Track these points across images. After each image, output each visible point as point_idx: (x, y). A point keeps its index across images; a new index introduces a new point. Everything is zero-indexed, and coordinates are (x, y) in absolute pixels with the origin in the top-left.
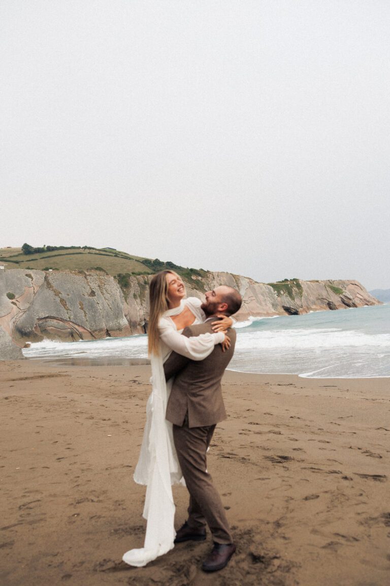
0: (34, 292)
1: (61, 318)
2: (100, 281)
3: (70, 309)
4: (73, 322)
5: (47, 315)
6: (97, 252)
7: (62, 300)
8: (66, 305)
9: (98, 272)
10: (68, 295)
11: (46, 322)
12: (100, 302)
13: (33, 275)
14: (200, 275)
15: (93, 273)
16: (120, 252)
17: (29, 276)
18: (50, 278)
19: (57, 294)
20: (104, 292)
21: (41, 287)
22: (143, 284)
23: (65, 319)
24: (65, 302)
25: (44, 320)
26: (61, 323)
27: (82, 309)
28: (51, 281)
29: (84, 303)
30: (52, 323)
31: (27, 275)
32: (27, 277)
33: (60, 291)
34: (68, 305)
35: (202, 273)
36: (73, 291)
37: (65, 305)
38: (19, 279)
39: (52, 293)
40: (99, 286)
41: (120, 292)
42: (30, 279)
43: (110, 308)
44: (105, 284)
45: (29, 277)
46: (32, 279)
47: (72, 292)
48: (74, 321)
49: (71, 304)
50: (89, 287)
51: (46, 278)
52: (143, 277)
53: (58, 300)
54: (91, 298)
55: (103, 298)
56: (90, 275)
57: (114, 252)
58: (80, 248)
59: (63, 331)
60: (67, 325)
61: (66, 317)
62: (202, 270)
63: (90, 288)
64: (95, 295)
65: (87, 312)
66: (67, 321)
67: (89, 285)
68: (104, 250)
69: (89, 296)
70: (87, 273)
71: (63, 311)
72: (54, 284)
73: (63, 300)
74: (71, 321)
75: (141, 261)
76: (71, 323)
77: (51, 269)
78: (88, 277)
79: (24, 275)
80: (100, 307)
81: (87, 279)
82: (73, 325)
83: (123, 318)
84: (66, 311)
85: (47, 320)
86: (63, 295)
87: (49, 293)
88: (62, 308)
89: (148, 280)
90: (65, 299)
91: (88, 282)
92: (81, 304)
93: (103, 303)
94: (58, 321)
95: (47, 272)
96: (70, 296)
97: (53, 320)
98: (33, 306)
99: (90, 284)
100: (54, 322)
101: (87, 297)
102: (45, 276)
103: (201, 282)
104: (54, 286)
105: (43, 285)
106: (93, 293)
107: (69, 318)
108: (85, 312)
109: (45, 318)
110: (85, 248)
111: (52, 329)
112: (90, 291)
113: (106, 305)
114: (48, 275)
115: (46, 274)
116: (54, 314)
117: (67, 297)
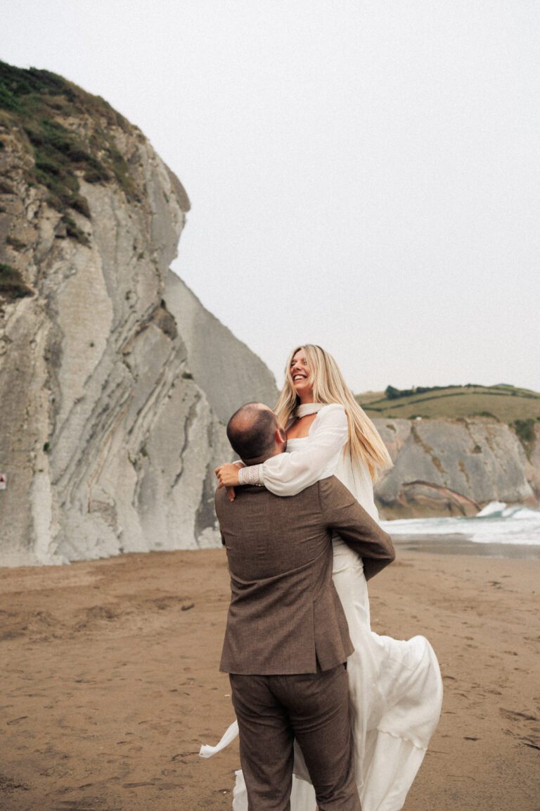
0: (398, 448)
1: (434, 484)
2: (488, 431)
3: (446, 471)
4: (450, 490)
5: (415, 480)
6: (486, 391)
7: (435, 459)
8: (440, 465)
9: (484, 419)
10: (443, 452)
11: (414, 488)
12: (489, 461)
13: (395, 426)
15: (477, 420)
16: (520, 389)
17: (391, 427)
18: (418, 429)
19: (428, 450)
20: (494, 446)
21: (407, 441)
23: (440, 484)
24: (440, 462)
25: (412, 486)
26: (434, 490)
27: (462, 470)
28: (419, 433)
29: (465, 464)
30: (423, 490)
31: (388, 426)
32: (389, 429)
33: (432, 446)
34: (443, 465)
36: (450, 446)
37: (438, 466)
39: (421, 450)
41: (519, 447)
42: (392, 431)
43: (505, 470)
44: (495, 436)
45: (391, 429)
46: (395, 431)
47: (448, 448)
48: (452, 488)
49: (448, 464)
50: (471, 440)
51: (413, 429)
53: (429, 458)
54: (475, 455)
55: (493, 457)
56: (473, 424)
57: (510, 388)
58: (460, 387)
59: (438, 501)
60: (441, 493)
61: (440, 481)
64: (481, 452)
65: (470, 476)
66: (443, 488)
67: (472, 438)
68: (496, 388)
69: (473, 452)
70: (469, 421)
71: (437, 474)
72: (423, 437)
74: (448, 489)
76: (447, 491)
77: (419, 416)
78: (470, 426)
79: (385, 426)
80: (489, 468)
81: (469, 430)
82: (451, 493)
83: (523, 483)
84: (440, 474)
85: (416, 485)
86: (436, 452)
87: (416, 449)
88: (436, 470)
90: (438, 457)
91: (470, 434)
92: (461, 465)
93: (493, 463)
94: (430, 488)
95: (414, 421)
96: (445, 454)
97: (423, 486)
98: (397, 467)
99: (473, 436)
100: (425, 489)
101: (469, 454)
102: (412, 427)
104: (424, 440)
105: (409, 439)
106: (478, 449)
107: (445, 483)
108: (467, 476)
109: (413, 483)
110: (469, 386)
111: (421, 499)
112: (474, 446)
113: (498, 465)
114: (415, 425)
115: (413, 423)
116: (424, 478)
117: (441, 454)
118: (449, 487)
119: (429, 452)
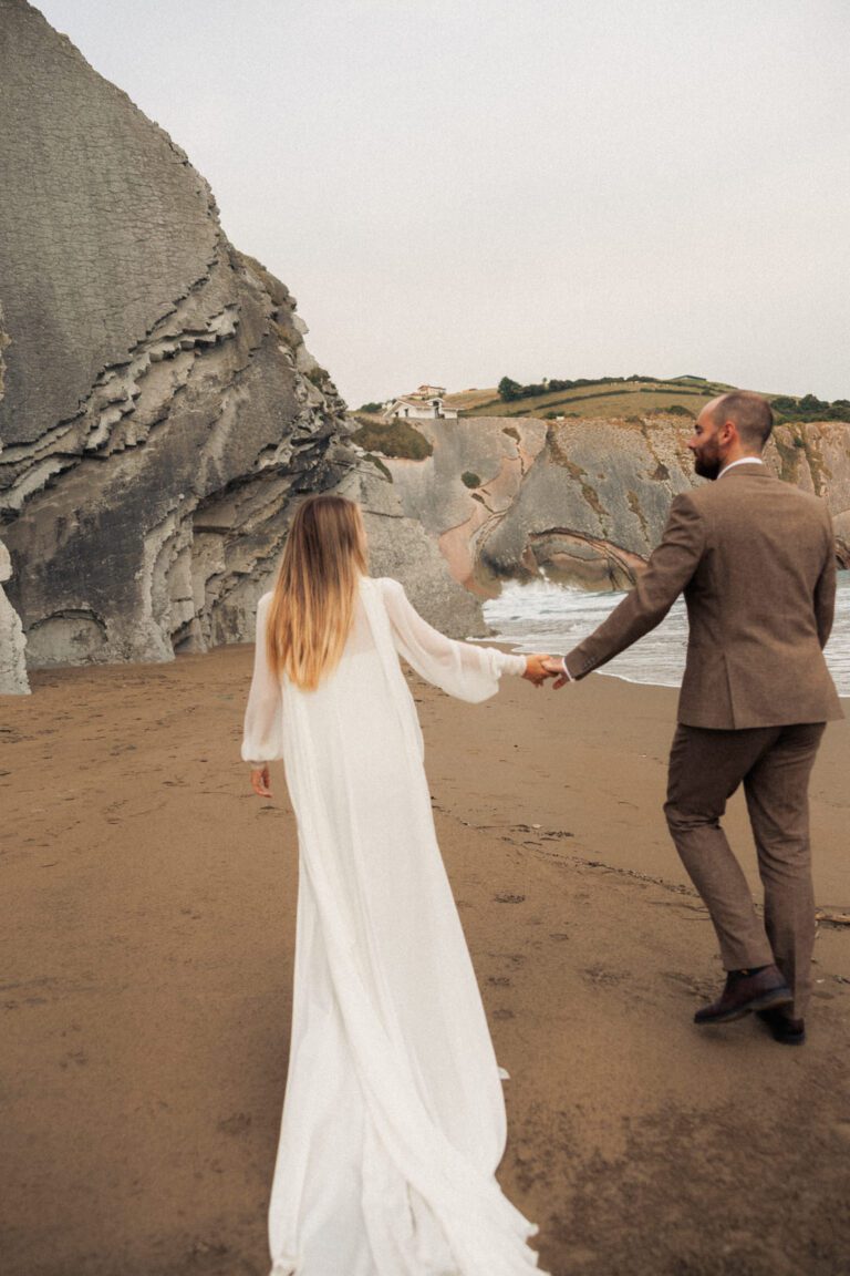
0: (523, 470)
1: (585, 533)
2: (680, 441)
3: (607, 510)
4: (612, 544)
5: (552, 527)
6: (662, 387)
7: (587, 490)
8: (597, 501)
9: (675, 419)
10: (602, 477)
11: (550, 541)
13: (519, 430)
15: (662, 420)
16: (715, 385)
17: (512, 432)
18: (558, 436)
19: (575, 474)
21: (540, 457)
22: (791, 447)
23: (595, 535)
24: (595, 495)
25: (546, 537)
26: (585, 544)
27: (635, 509)
28: (561, 444)
29: (640, 498)
30: (565, 544)
31: (506, 431)
32: (507, 436)
33: (582, 466)
34: (602, 500)
36: (613, 467)
37: (594, 501)
38: (490, 441)
39: (564, 472)
40: (678, 454)
42: (515, 440)
45: (512, 436)
46: (519, 439)
47: (610, 470)
48: (615, 540)
49: (610, 499)
50: (651, 456)
51: (549, 436)
52: (792, 430)
53: (578, 488)
54: (657, 483)
56: (655, 427)
57: (702, 384)
58: (621, 380)
59: (591, 563)
60: (598, 549)
61: (597, 529)
63: (656, 458)
64: (668, 477)
65: (647, 519)
66: (600, 540)
67: (653, 453)
68: (678, 382)
69: (653, 478)
70: (648, 422)
71: (591, 517)
72: (568, 451)
73: (591, 489)
74: (609, 542)
76: (608, 546)
77: (561, 415)
78: (649, 431)
79: (500, 432)
81: (648, 438)
82: (614, 549)
84: (596, 516)
85: (553, 536)
86: (590, 477)
87: (556, 473)
88: (588, 509)
89: (803, 435)
90: (594, 487)
91: (649, 445)
92: (633, 499)
94: (579, 541)
95: (553, 422)
96: (606, 480)
97: (566, 537)
98: (521, 504)
99: (654, 448)
100: (570, 541)
101: (646, 480)
102: (548, 433)
104: (569, 455)
105: (542, 454)
106: (662, 472)
107: (605, 532)
108: (642, 518)
109: (548, 532)
110: (635, 378)
111: (563, 561)
112: (656, 467)
114: (554, 430)
115: (551, 426)
116: (568, 524)
117: (600, 481)
118: (609, 538)
119: (578, 478)
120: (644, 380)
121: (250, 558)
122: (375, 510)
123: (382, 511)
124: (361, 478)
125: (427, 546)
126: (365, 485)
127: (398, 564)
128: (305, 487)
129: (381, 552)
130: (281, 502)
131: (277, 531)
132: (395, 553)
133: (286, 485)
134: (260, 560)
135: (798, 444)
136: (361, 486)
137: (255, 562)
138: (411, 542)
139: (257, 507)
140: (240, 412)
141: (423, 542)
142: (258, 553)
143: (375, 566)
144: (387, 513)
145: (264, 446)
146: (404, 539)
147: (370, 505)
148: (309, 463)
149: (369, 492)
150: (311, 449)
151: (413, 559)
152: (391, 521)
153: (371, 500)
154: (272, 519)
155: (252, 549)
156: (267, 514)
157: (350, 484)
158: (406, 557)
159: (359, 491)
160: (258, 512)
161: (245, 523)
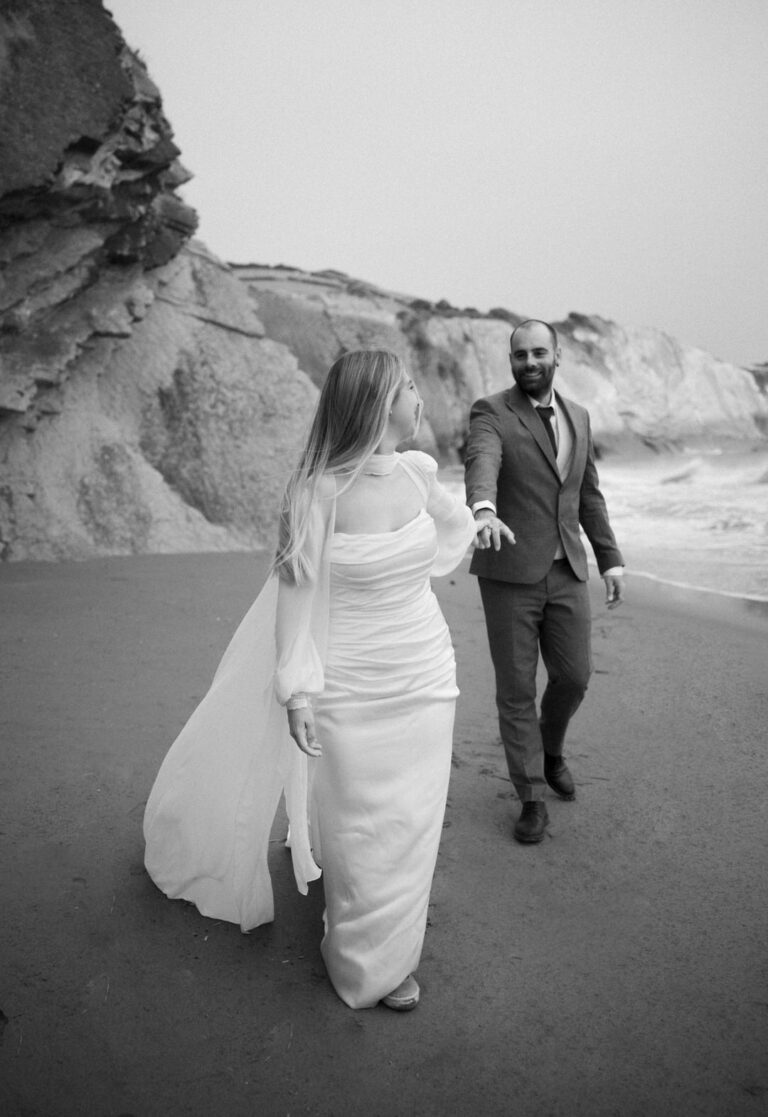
14: (593, 329)
35: (599, 325)
40: (359, 337)
50: (332, 336)
62: (597, 317)
63: (338, 340)
67: (335, 334)
75: (409, 302)
103: (599, 349)
110: (280, 268)
120: (290, 269)
121: (24, 380)
122: (222, 318)
123: (231, 323)
124: (192, 264)
125: (305, 388)
126: (200, 275)
127: (267, 416)
128: (126, 252)
129: (239, 394)
130: (84, 273)
131: (71, 332)
132: (261, 397)
133: (92, 240)
134: (45, 386)
135: (467, 339)
136: (194, 275)
137: (34, 390)
138: (281, 381)
139: (42, 273)
140: (20, 60)
141: (299, 382)
142: (39, 371)
143: (233, 417)
144: (241, 327)
145: (74, 138)
146: (269, 372)
147: (213, 310)
148: (134, 207)
149: (207, 289)
150: (137, 181)
151: (289, 409)
152: (246, 342)
153: (213, 303)
154: (64, 306)
155: (29, 364)
156: (59, 292)
157: (177, 269)
158: (278, 405)
159: (191, 285)
160: (40, 286)
161: (19, 303)
